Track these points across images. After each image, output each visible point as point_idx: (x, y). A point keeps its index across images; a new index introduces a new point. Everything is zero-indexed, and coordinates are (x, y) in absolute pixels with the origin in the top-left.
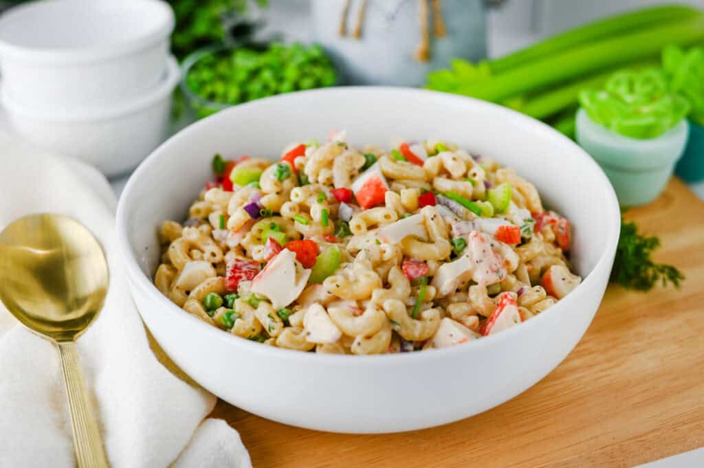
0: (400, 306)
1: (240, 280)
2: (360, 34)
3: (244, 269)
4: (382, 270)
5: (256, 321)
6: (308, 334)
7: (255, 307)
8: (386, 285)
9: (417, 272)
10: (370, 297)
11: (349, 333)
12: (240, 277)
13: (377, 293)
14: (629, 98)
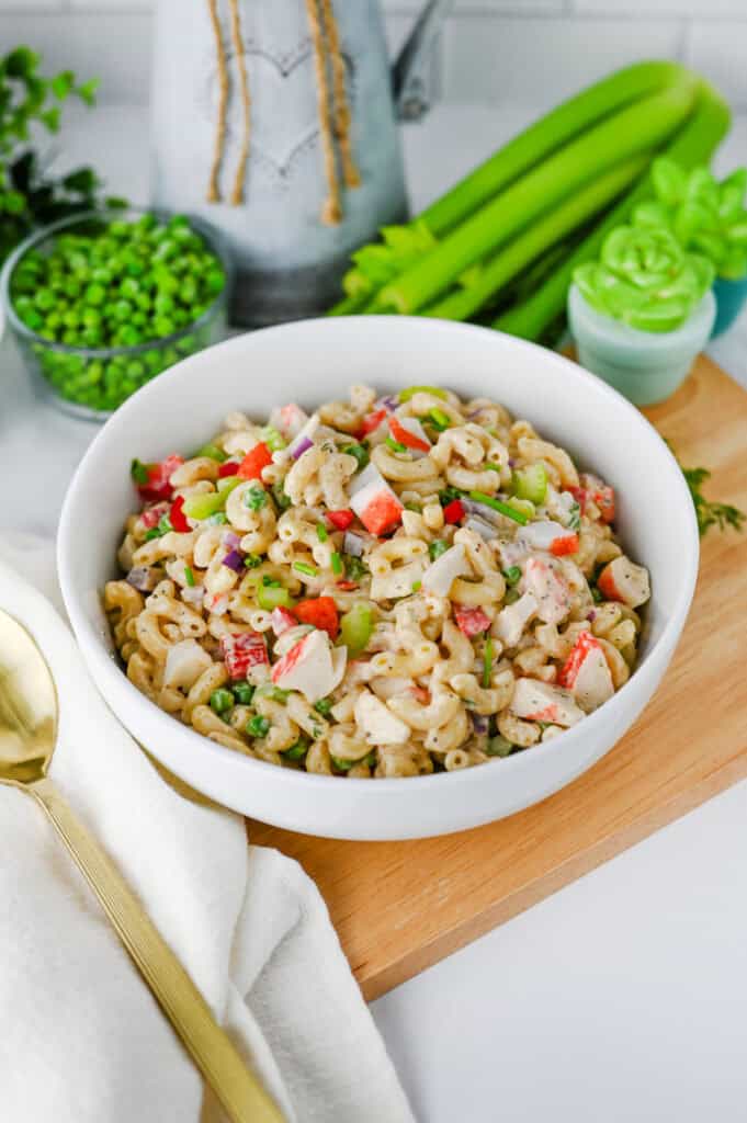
0: (472, 680)
1: (249, 665)
2: (241, 197)
3: (249, 648)
4: (431, 630)
5: (294, 724)
6: (368, 735)
7: (283, 703)
8: (445, 653)
9: (476, 629)
10: (430, 671)
11: (418, 726)
12: (248, 661)
13: (440, 668)
14: (639, 279)
